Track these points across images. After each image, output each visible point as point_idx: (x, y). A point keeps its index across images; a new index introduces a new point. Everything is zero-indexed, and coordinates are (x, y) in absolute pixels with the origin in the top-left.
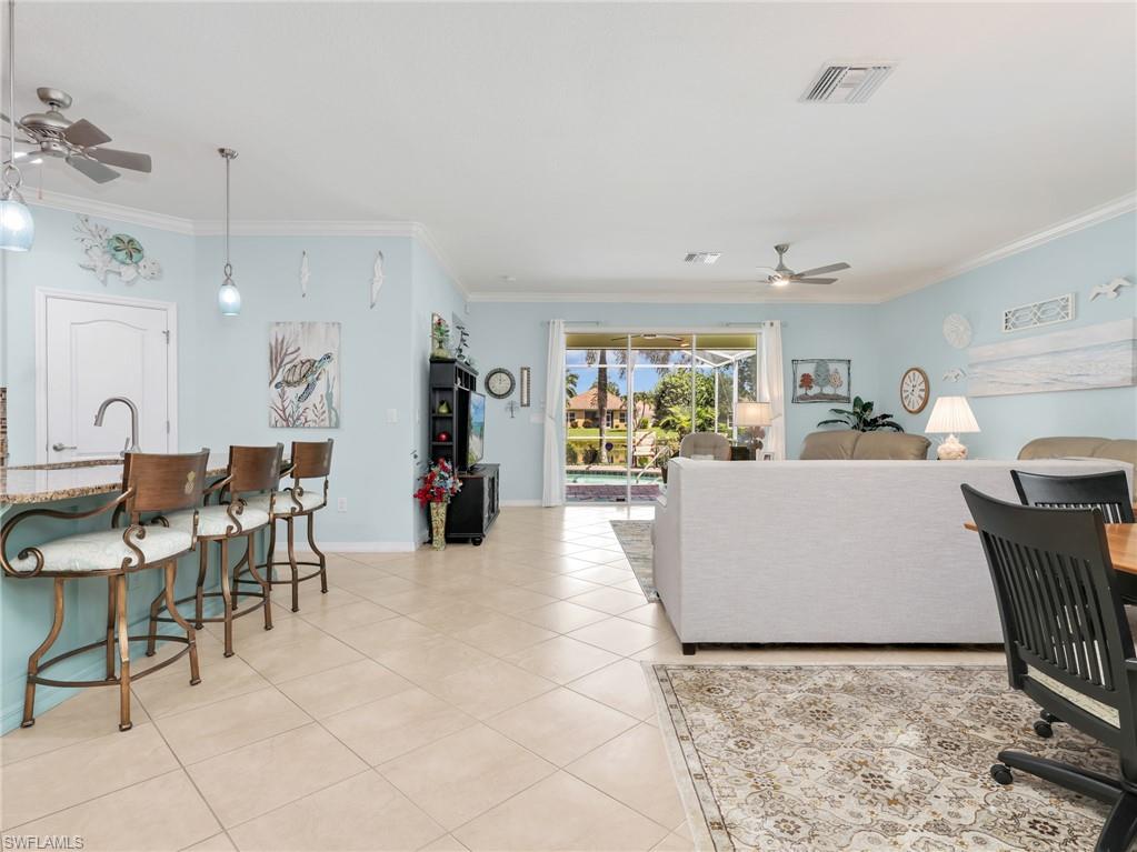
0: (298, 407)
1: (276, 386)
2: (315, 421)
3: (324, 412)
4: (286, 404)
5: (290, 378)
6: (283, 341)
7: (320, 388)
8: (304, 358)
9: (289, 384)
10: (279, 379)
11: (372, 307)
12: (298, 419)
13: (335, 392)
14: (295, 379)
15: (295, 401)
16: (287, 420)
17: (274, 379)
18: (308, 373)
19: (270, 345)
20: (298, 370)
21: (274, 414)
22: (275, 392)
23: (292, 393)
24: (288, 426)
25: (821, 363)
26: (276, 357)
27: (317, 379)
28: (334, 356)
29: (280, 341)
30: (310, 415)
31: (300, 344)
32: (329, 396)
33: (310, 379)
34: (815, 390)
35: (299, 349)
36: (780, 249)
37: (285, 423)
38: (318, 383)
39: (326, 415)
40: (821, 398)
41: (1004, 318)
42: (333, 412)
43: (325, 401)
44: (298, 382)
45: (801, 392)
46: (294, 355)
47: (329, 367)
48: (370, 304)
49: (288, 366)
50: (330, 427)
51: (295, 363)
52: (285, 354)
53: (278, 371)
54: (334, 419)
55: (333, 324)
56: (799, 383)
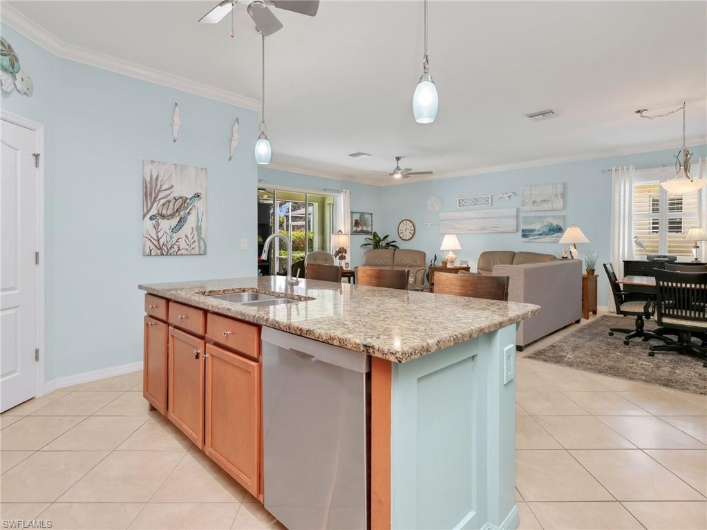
0: (172, 238)
1: (151, 218)
2: (187, 249)
3: (194, 242)
4: (160, 235)
5: (164, 212)
6: (157, 178)
7: (191, 221)
8: (177, 194)
9: (163, 217)
10: (154, 212)
11: (230, 160)
12: (172, 247)
13: (203, 225)
14: (169, 213)
15: (169, 232)
16: (161, 249)
17: (148, 211)
18: (181, 208)
19: (144, 179)
20: (171, 206)
21: (148, 244)
22: (149, 224)
23: (166, 225)
24: (162, 254)
25: (362, 214)
26: (150, 192)
27: (189, 213)
28: (203, 196)
29: (154, 177)
30: (182, 244)
31: (174, 183)
32: (199, 228)
33: (182, 213)
34: (359, 229)
35: (172, 187)
36: (398, 159)
37: (159, 252)
38: (189, 217)
39: (196, 244)
40: (362, 232)
41: (458, 202)
42: (202, 242)
43: (195, 232)
44: (172, 216)
45: (355, 229)
46: (168, 192)
47: (198, 204)
48: (228, 158)
49: (162, 201)
50: (200, 254)
51: (169, 198)
52: (160, 191)
53: (152, 205)
54: (203, 248)
55: (202, 169)
56: (354, 224)
